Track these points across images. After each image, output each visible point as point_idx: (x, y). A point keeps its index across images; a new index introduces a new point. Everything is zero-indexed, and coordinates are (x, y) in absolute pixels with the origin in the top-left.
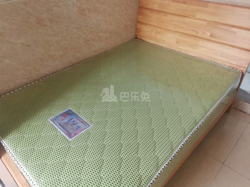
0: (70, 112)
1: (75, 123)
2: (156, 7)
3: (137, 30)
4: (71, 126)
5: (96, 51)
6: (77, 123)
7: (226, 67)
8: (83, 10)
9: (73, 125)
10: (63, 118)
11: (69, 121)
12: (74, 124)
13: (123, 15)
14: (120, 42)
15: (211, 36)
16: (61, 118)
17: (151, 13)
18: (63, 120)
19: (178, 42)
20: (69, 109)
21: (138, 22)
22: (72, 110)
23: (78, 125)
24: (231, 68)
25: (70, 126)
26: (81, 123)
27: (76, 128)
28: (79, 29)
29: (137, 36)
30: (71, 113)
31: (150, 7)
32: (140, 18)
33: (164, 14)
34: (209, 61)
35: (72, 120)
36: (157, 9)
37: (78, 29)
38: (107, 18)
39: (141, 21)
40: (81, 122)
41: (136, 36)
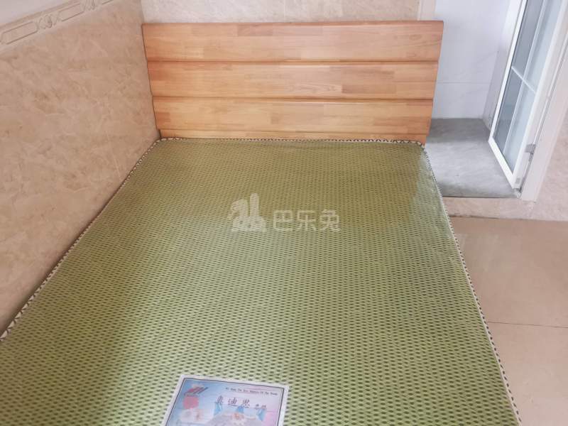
0: (194, 386)
1: (239, 403)
2: (197, 54)
3: (158, 117)
4: (237, 418)
5: (95, 199)
6: (246, 402)
7: (389, 142)
8: (46, 97)
9: (242, 412)
10: (193, 411)
11: (218, 410)
12: (240, 409)
13: (125, 88)
14: (137, 157)
15: (344, 91)
16: (188, 415)
17: (187, 70)
18: (198, 416)
19: (275, 119)
20: (181, 380)
21: (155, 97)
22: (192, 376)
23: (252, 404)
24: (399, 142)
25: (234, 421)
26: (253, 395)
27: (257, 417)
28: (48, 152)
29: (162, 131)
30: (201, 386)
31: (180, 56)
32: (160, 86)
33: (225, 66)
34: (352, 141)
35: (225, 402)
36: (201, 57)
37: (44, 153)
38: (99, 103)
39: (164, 92)
40: (252, 392)
41: (159, 131)
